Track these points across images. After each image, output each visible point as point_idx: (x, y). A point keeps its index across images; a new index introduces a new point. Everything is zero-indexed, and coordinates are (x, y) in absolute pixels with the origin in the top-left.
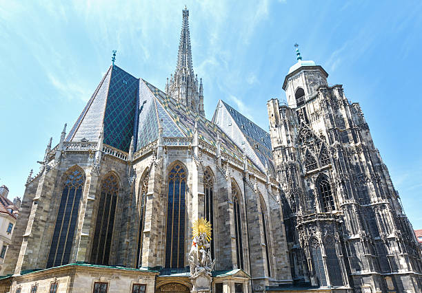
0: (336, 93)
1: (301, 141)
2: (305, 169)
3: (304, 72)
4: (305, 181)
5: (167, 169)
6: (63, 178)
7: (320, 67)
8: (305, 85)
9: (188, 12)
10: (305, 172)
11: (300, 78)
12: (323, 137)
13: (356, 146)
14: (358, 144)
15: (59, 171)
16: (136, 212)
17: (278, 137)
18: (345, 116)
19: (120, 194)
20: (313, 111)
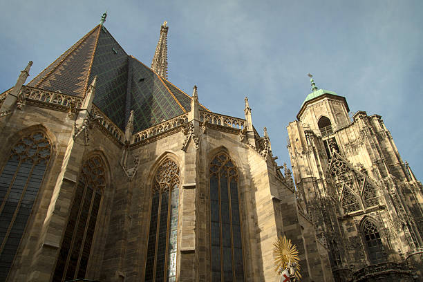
0: (376, 123)
1: (333, 174)
2: (342, 211)
3: (329, 100)
4: (344, 226)
5: (208, 157)
6: (10, 140)
7: (344, 98)
8: (331, 114)
9: (167, 28)
10: (342, 213)
11: (324, 106)
12: (364, 171)
13: (410, 184)
14: (411, 182)
15: (5, 127)
16: (139, 224)
17: (307, 165)
18: (390, 149)
19: (107, 193)
20: (346, 141)
